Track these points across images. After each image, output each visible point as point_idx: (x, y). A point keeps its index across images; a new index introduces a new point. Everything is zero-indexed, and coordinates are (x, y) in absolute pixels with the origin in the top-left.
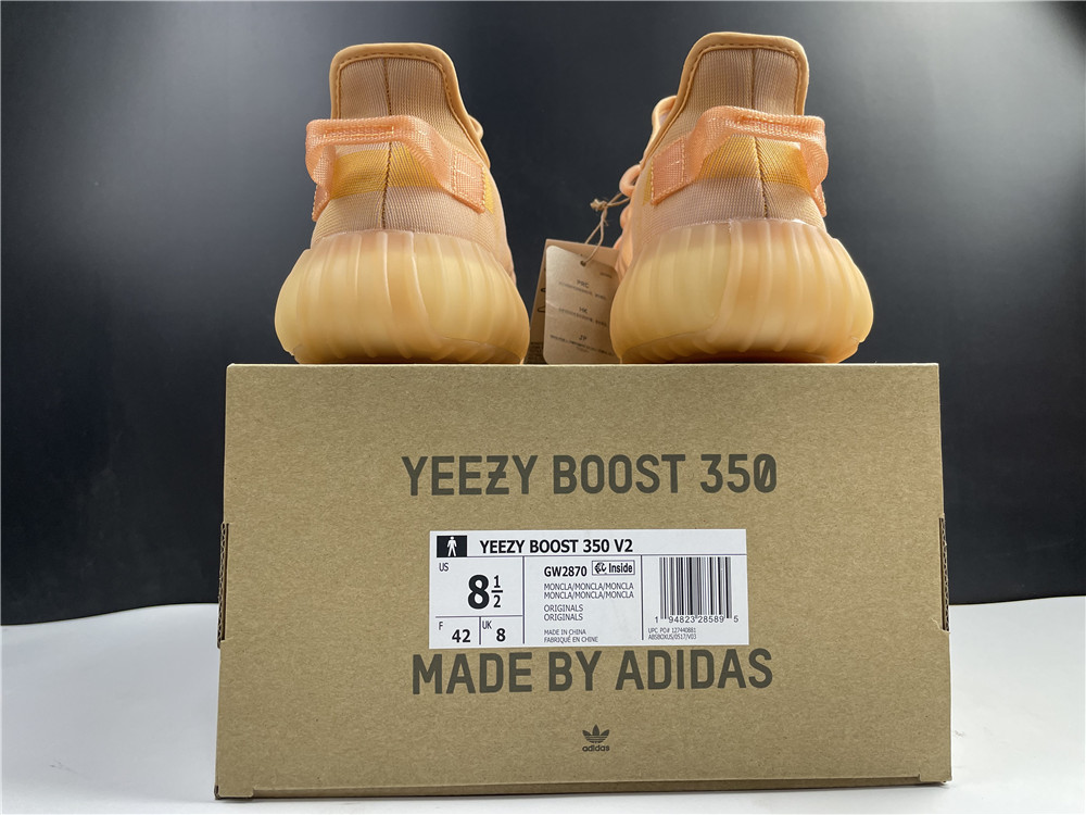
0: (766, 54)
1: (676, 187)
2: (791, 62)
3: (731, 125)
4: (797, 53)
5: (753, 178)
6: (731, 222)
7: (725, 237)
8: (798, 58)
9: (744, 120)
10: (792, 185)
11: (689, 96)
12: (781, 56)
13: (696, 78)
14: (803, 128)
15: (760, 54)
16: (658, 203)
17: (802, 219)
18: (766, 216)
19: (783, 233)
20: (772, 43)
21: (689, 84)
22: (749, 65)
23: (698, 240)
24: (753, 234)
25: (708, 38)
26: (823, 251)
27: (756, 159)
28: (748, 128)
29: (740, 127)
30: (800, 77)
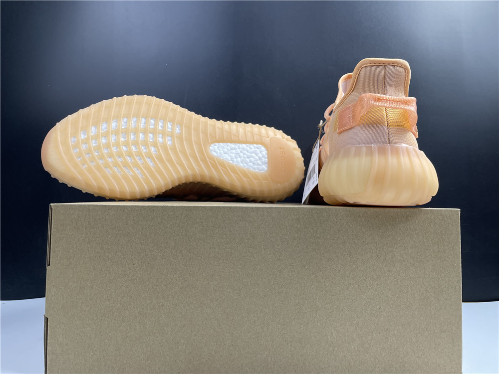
0: (391, 67)
1: (348, 127)
2: (402, 71)
3: (373, 102)
4: (405, 66)
5: (383, 124)
6: (373, 145)
7: (370, 153)
8: (405, 68)
9: (379, 100)
10: (401, 128)
11: (355, 86)
12: (398, 68)
13: (359, 78)
14: (406, 103)
15: (388, 67)
16: (340, 133)
17: (406, 143)
18: (389, 143)
19: (396, 152)
20: (393, 63)
21: (356, 80)
22: (383, 73)
23: (358, 153)
24: (382, 151)
25: (364, 61)
26: (416, 160)
27: (385, 116)
28: (380, 104)
29: (377, 104)
30: (406, 76)
